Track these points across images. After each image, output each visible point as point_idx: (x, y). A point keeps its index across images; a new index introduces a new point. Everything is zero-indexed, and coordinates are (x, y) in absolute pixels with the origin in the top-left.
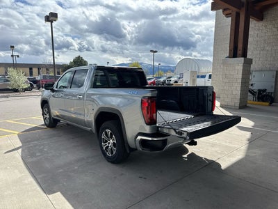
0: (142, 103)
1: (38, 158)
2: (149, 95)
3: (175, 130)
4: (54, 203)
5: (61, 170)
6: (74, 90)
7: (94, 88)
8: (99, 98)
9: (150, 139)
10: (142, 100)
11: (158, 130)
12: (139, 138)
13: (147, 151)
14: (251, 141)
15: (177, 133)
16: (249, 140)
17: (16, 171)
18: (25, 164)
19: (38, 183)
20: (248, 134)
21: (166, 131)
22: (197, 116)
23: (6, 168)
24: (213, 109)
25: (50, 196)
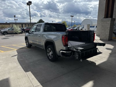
0: (62, 38)
1: (23, 59)
2: (65, 34)
3: (75, 48)
4: (28, 75)
5: (32, 64)
6: (37, 33)
7: (44, 32)
8: (46, 36)
9: (65, 52)
10: (62, 36)
11: (69, 49)
12: (61, 51)
13: (64, 57)
14: (111, 54)
15: (76, 50)
16: (110, 54)
17: (15, 63)
18: (19, 61)
19: (23, 68)
20: (110, 51)
21: (72, 49)
22: (87, 43)
23: (12, 62)
24: (94, 40)
25: (27, 73)
